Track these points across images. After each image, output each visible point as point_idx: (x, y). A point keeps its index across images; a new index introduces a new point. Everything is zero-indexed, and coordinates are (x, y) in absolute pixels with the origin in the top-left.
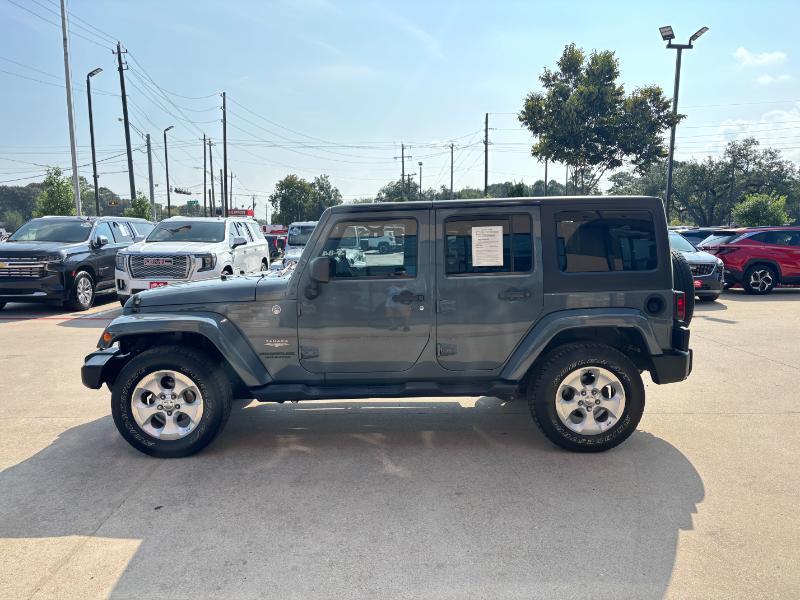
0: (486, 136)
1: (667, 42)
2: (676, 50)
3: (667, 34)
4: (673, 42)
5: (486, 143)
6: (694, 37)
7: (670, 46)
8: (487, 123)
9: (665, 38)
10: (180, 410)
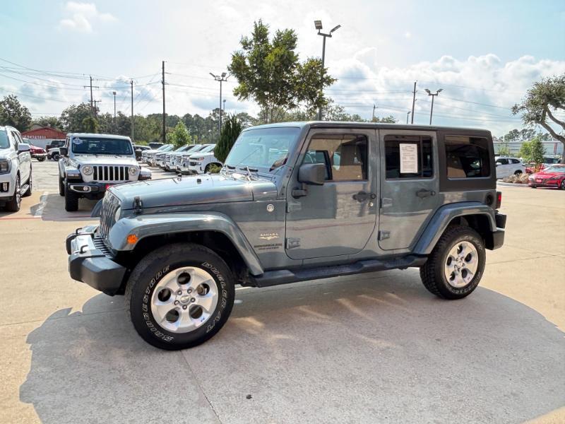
0: (163, 78)
1: (318, 30)
2: (323, 37)
3: (319, 25)
4: (322, 31)
5: (163, 83)
6: (333, 30)
7: (319, 34)
8: (163, 68)
9: (317, 28)
10: (196, 303)
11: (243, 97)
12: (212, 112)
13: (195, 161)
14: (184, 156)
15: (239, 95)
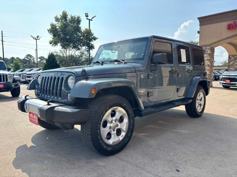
0: (2, 38)
2: (89, 20)
5: (2, 41)
6: (93, 18)
7: (87, 19)
8: (2, 34)
9: (86, 16)
10: (119, 127)
11: (54, 45)
12: (26, 56)
13: (30, 75)
14: (22, 73)
15: (53, 44)
